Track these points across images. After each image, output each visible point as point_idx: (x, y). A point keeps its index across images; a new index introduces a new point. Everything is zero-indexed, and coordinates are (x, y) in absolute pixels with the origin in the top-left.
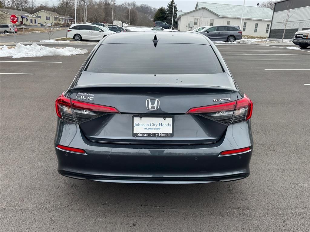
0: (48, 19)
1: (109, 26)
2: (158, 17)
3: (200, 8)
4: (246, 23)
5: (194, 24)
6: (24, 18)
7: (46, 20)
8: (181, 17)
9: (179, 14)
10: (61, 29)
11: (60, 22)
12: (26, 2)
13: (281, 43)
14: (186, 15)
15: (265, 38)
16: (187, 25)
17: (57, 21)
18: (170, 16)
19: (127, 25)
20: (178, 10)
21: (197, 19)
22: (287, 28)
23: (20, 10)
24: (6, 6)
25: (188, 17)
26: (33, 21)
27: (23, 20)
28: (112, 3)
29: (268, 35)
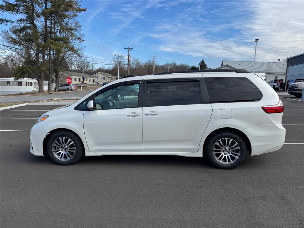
3: (225, 65)
6: (85, 78)
7: (102, 79)
17: (110, 80)
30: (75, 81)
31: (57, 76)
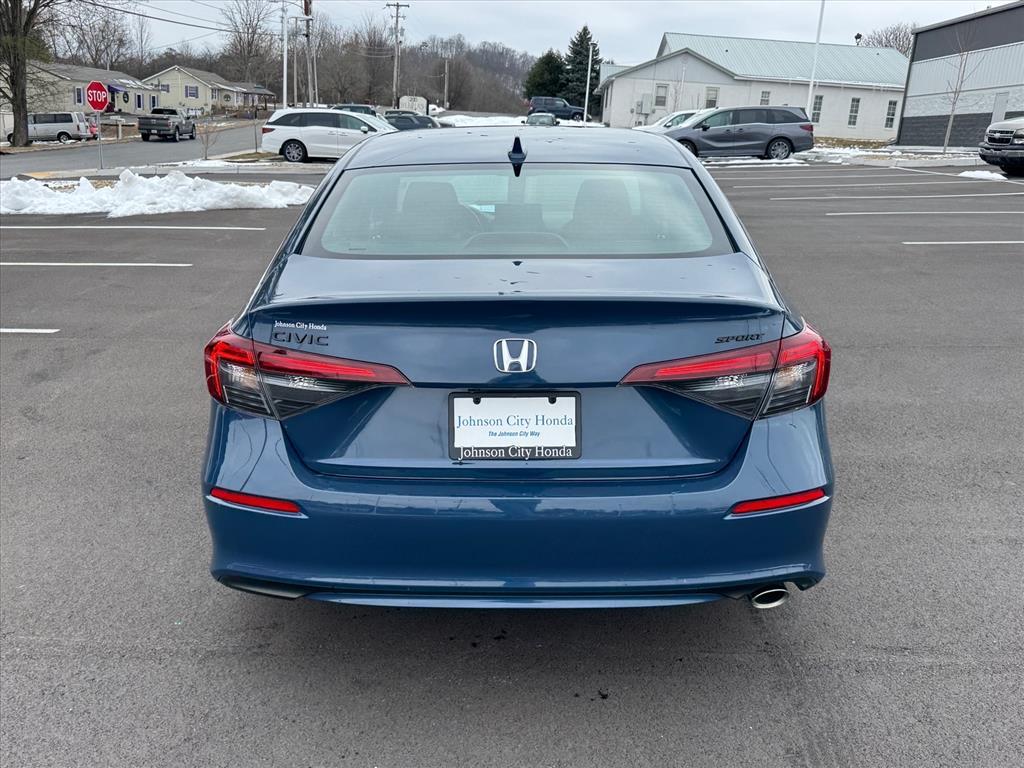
0: (192, 95)
1: (388, 115)
2: (539, 85)
3: (673, 51)
4: (821, 98)
7: (187, 96)
8: (612, 82)
9: (605, 72)
10: (233, 124)
11: (229, 104)
12: (121, 43)
13: (939, 160)
14: (628, 75)
15: (884, 144)
16: (634, 106)
17: (220, 102)
18: (578, 79)
19: (441, 110)
20: (601, 60)
21: (666, 87)
22: (957, 112)
23: (103, 67)
24: (60, 55)
25: (637, 81)
26: (147, 102)
27: (113, 99)
28: (391, 42)
29: (893, 133)
30: (80, 101)
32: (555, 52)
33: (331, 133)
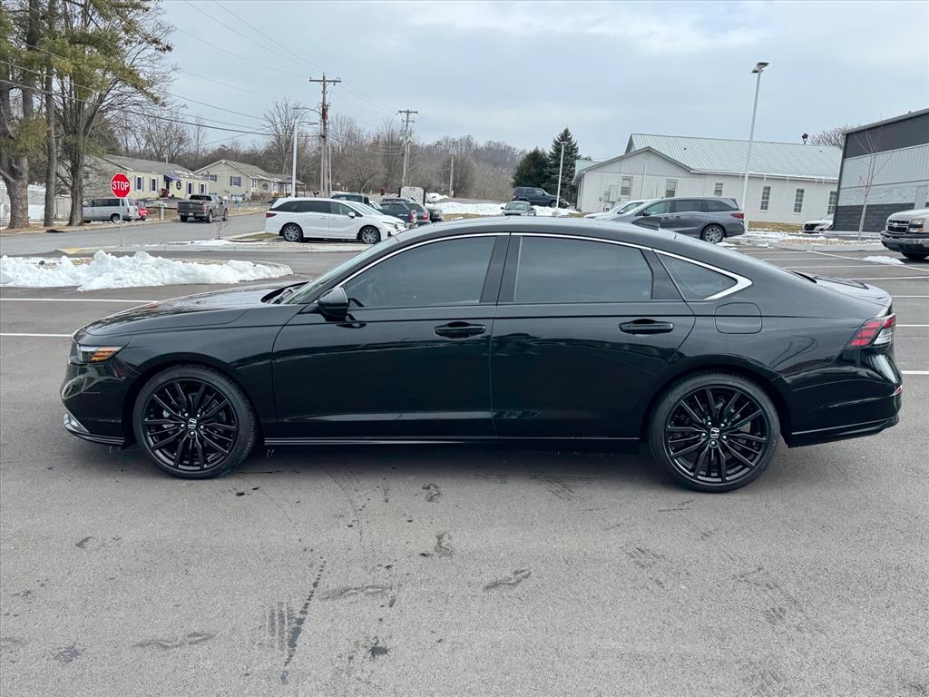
0: (236, 184)
2: (526, 177)
3: (637, 149)
4: (769, 188)
5: (622, 194)
6: (171, 180)
7: (231, 185)
8: (583, 175)
9: (579, 166)
11: (266, 191)
12: (181, 140)
13: (854, 245)
14: (598, 170)
16: (602, 195)
17: (259, 189)
19: (444, 197)
20: (579, 157)
21: (629, 179)
23: (164, 160)
25: (604, 174)
27: (168, 187)
29: (831, 220)
30: (139, 188)
31: (74, 170)
32: (540, 149)
33: (324, 218)
